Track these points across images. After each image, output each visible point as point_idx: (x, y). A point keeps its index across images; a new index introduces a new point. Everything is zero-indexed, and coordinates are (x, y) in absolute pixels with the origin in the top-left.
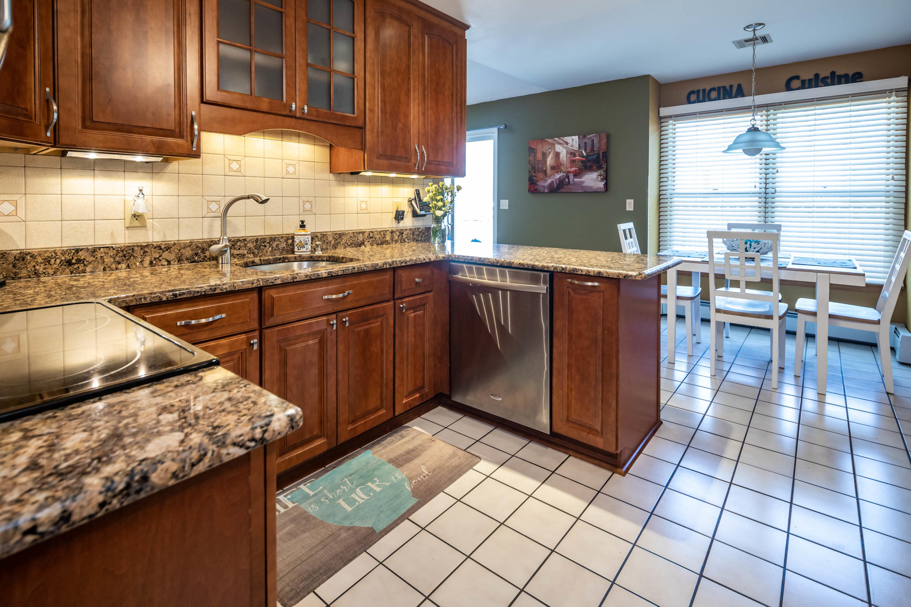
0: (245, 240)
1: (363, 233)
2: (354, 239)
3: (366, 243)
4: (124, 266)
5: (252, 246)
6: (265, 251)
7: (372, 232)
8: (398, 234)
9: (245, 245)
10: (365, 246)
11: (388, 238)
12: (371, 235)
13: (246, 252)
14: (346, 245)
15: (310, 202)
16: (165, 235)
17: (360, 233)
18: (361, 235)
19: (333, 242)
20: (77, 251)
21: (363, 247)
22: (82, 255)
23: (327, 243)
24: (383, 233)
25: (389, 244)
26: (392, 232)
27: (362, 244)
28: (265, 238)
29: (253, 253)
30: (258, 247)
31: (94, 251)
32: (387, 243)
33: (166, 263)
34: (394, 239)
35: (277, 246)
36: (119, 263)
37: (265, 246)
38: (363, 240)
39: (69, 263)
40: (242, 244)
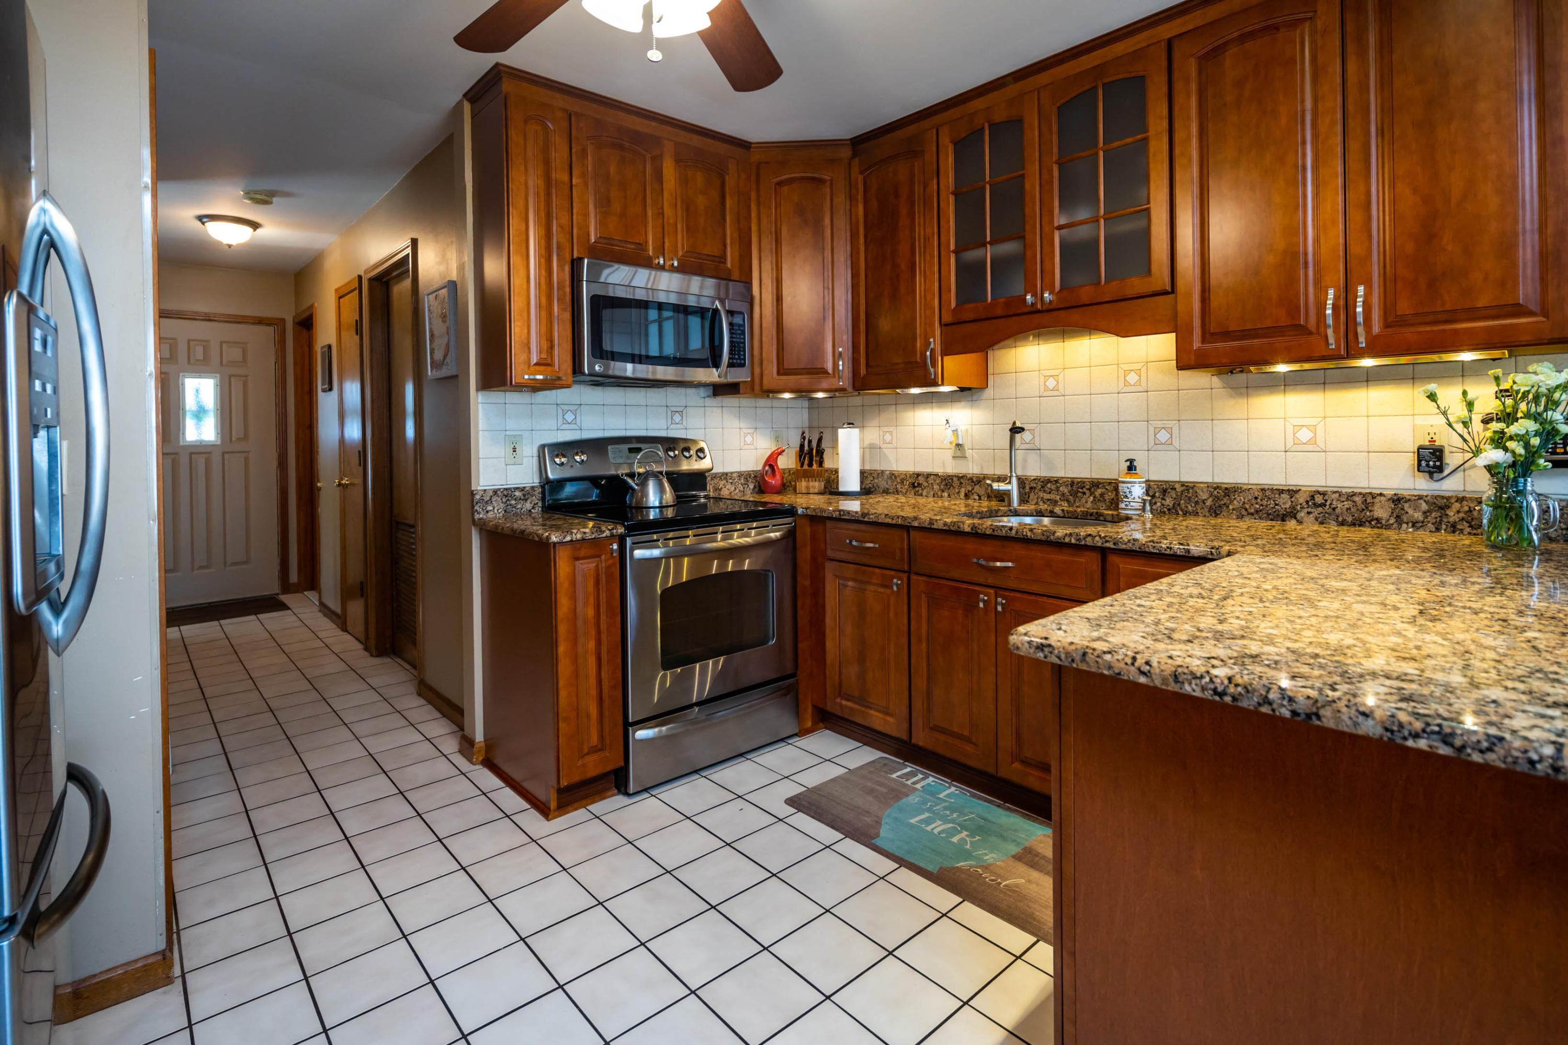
0: (1057, 481)
1: (1293, 493)
2: (1265, 502)
3: (1302, 514)
4: (946, 494)
5: (1066, 491)
6: (1083, 500)
7: (1324, 494)
8: (1424, 507)
9: (1057, 489)
10: (1300, 522)
11: (1382, 512)
12: (1319, 499)
13: (1058, 498)
14: (1244, 512)
15: (1169, 430)
16: (982, 468)
17: (1281, 492)
18: (1285, 496)
19: (1209, 503)
20: (918, 475)
21: (1291, 524)
22: (921, 479)
23: (1197, 503)
24: (1369, 499)
25: (1388, 527)
26: (1397, 500)
27: (1291, 514)
28: (1084, 483)
29: (1068, 501)
30: (1074, 494)
31: (928, 475)
32: (1378, 523)
33: (977, 498)
34: (1405, 518)
35: (1102, 495)
36: (943, 491)
37: (1084, 493)
38: (1293, 508)
39: (913, 486)
40: (1053, 487)
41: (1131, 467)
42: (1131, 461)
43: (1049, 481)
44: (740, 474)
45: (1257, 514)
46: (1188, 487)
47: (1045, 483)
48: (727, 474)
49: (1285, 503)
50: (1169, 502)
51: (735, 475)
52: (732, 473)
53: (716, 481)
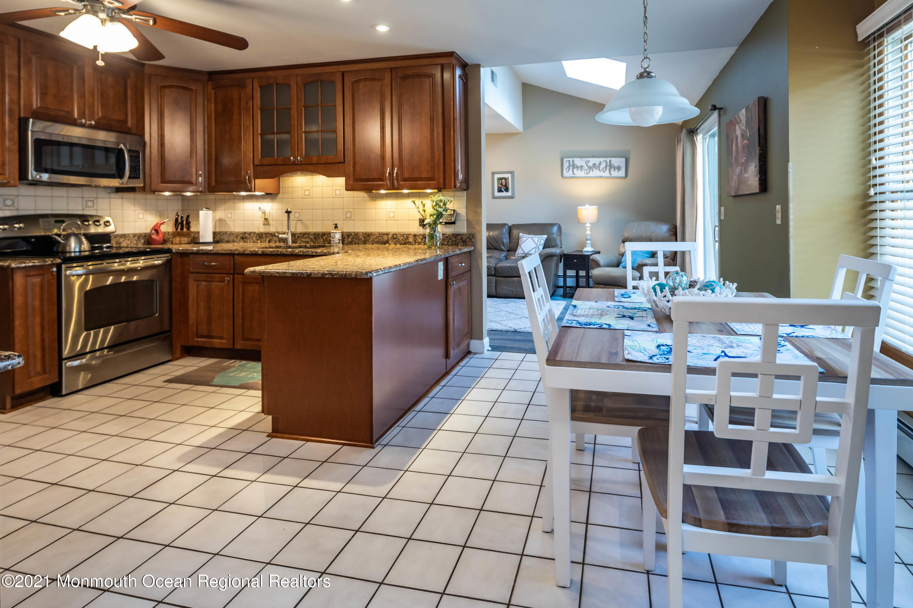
0: (309, 234)
1: (388, 234)
2: (380, 238)
3: (390, 242)
4: (259, 241)
5: (312, 237)
6: (319, 241)
7: (396, 234)
8: (421, 237)
9: (309, 237)
10: (390, 244)
11: (411, 240)
12: (395, 236)
13: (309, 240)
14: (373, 242)
15: (351, 213)
16: (277, 229)
17: (384, 234)
18: (386, 236)
19: (363, 239)
20: (245, 233)
21: (388, 245)
22: (247, 235)
23: (359, 240)
24: (408, 236)
25: (412, 244)
26: (415, 236)
27: (386, 242)
28: (319, 234)
29: (313, 241)
30: (315, 238)
31: (250, 234)
32: (410, 243)
33: (274, 242)
34: (417, 241)
35: (326, 238)
36: (258, 240)
37: (319, 238)
38: (388, 239)
39: (243, 238)
40: (307, 236)
41: (336, 227)
42: (336, 225)
43: (305, 233)
44: (134, 235)
45: (377, 243)
46: (356, 234)
47: (304, 235)
48: (125, 235)
49: (385, 238)
50: (350, 240)
51: (131, 235)
52: (129, 234)
53: (117, 238)
